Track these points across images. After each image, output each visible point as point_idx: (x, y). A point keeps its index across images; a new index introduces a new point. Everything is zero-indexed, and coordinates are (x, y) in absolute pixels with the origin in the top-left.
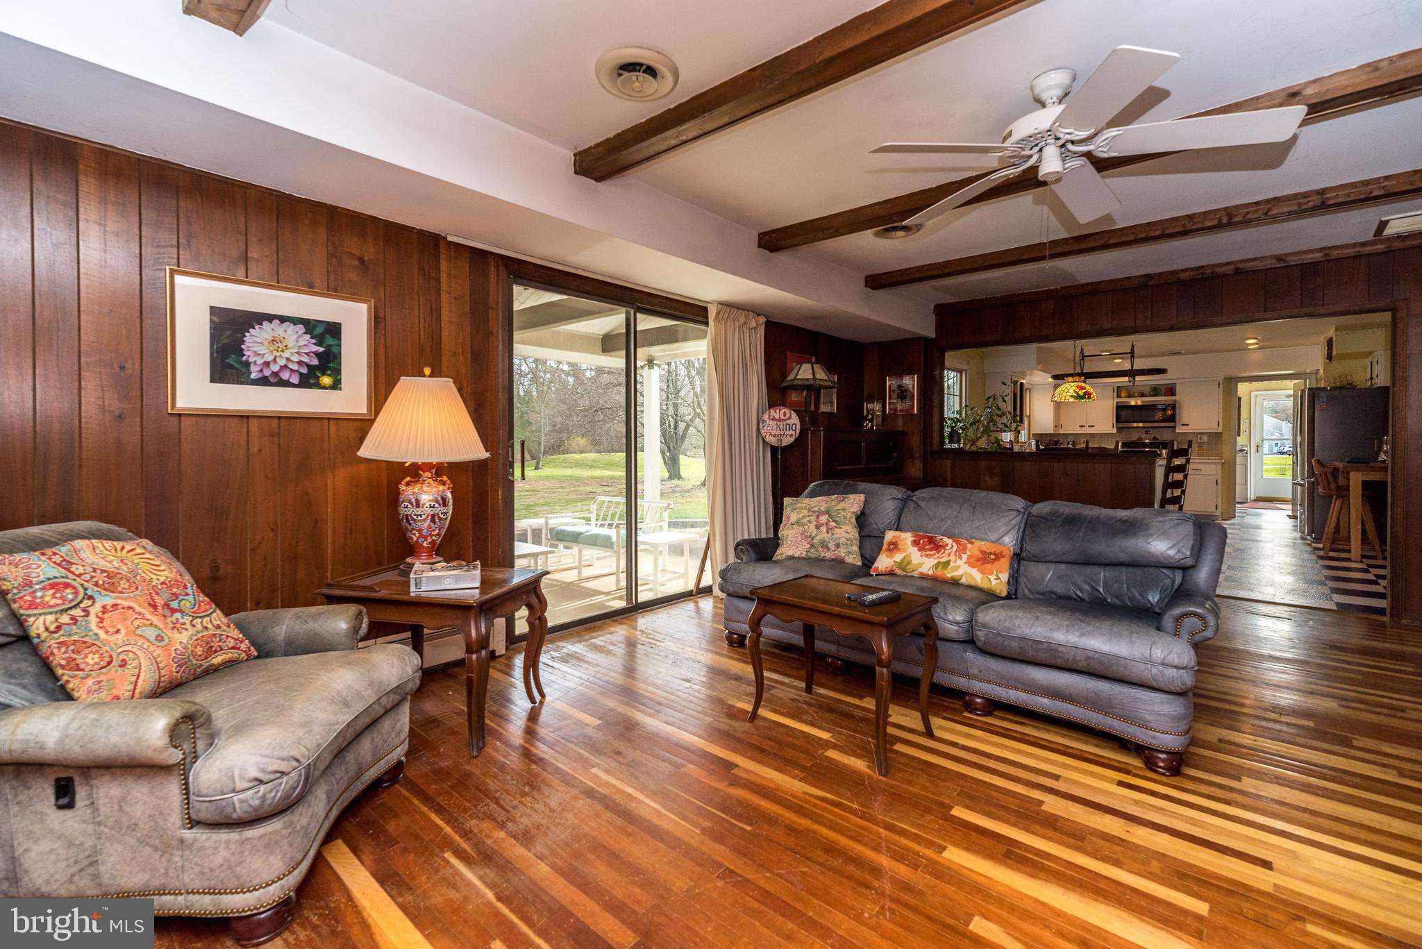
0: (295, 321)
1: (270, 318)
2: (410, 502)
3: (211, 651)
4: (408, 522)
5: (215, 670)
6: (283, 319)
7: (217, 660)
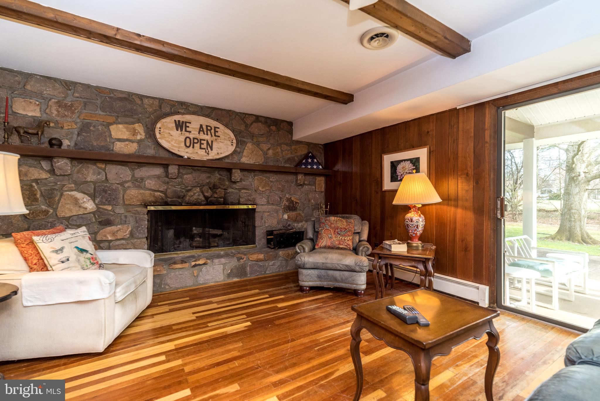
0: (407, 160)
1: (402, 161)
2: (409, 220)
3: (340, 244)
4: (408, 227)
5: (338, 248)
6: (405, 160)
7: (341, 246)
